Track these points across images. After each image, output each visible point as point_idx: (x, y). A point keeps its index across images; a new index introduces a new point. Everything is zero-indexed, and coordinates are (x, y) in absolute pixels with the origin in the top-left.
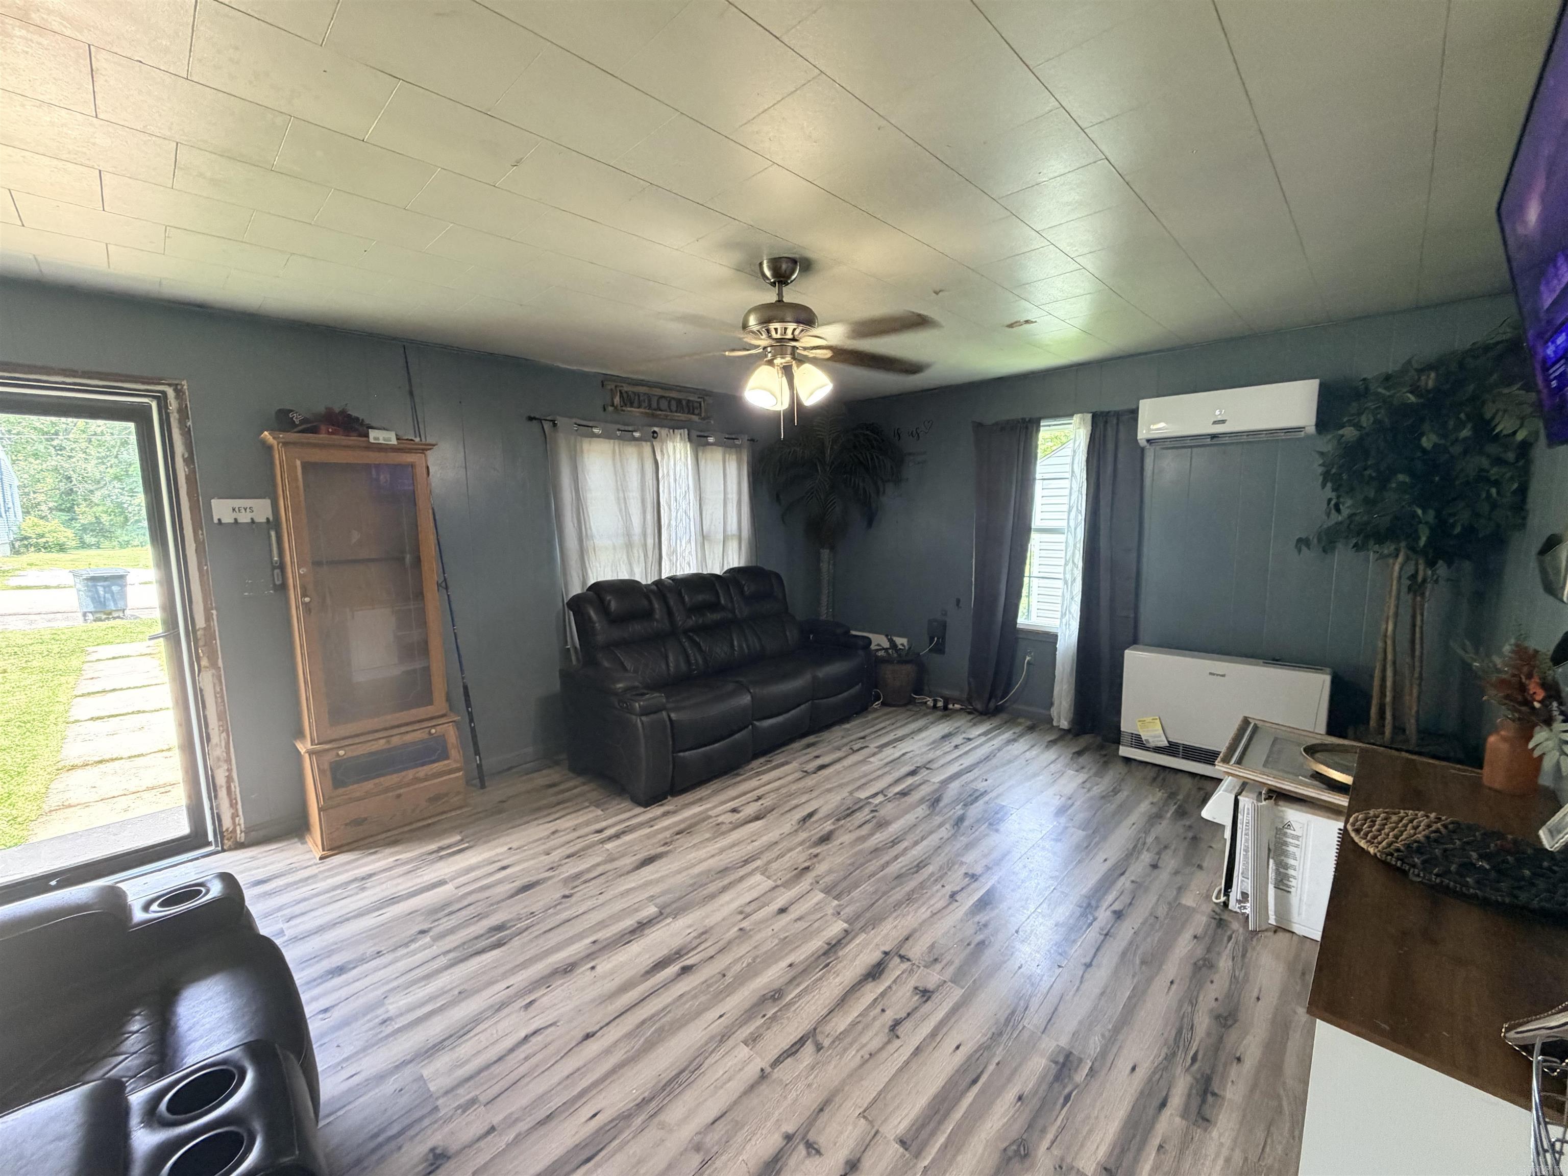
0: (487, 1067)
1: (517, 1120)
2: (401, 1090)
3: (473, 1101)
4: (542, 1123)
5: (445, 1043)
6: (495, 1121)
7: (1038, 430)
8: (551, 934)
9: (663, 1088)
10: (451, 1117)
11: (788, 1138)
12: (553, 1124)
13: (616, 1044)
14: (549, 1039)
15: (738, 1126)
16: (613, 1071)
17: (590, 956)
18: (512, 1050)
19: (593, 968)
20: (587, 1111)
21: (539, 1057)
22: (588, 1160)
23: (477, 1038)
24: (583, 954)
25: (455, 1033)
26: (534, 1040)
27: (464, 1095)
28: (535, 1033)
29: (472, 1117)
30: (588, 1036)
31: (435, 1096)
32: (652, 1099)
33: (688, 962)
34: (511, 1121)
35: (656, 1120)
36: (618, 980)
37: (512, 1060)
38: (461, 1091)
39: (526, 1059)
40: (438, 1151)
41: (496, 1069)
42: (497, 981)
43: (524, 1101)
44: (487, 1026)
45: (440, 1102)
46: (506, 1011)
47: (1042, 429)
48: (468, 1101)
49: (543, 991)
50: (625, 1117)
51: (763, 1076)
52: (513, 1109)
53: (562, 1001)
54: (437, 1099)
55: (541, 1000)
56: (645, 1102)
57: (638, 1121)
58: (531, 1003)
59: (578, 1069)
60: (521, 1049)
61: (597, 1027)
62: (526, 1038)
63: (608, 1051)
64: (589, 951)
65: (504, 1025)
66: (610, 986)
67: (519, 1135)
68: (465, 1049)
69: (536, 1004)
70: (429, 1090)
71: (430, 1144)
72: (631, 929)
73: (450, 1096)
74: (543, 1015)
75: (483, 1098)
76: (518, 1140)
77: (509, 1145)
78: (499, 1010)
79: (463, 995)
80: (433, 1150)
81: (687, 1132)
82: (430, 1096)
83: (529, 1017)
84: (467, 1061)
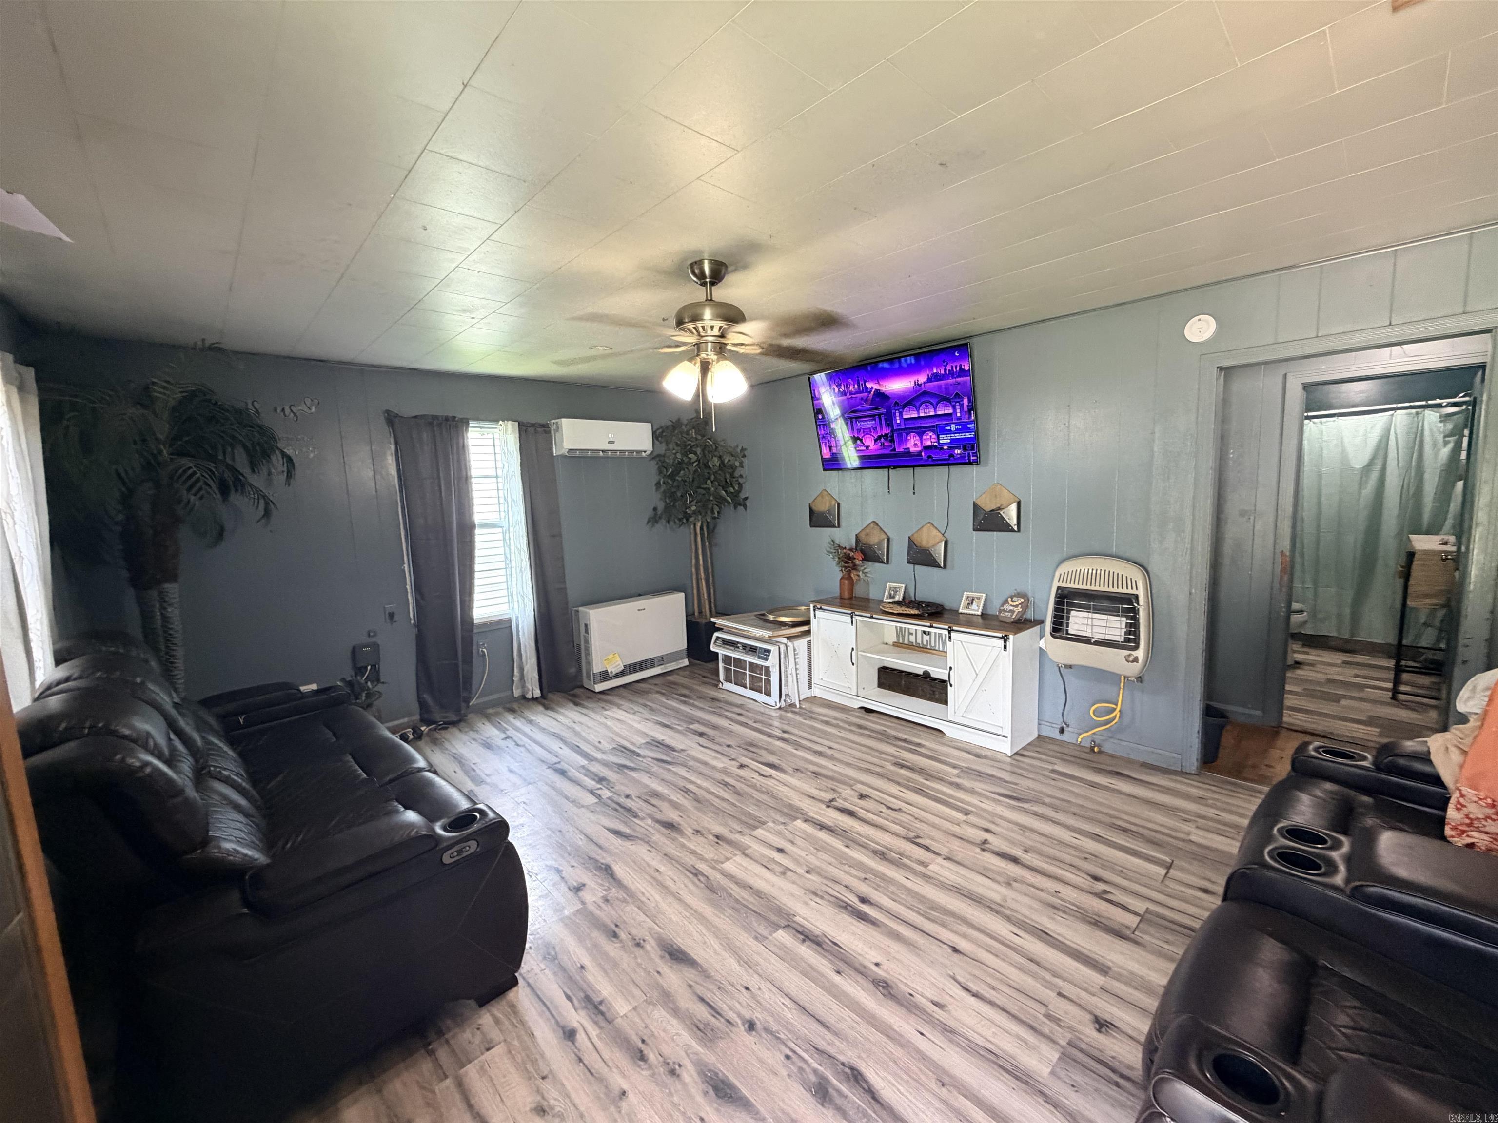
0: (1014, 1017)
1: (1046, 981)
2: (1073, 1086)
3: (1048, 1016)
4: (1038, 964)
5: (1009, 1068)
6: (1053, 995)
7: (467, 431)
8: (831, 1020)
9: (980, 902)
10: (1069, 1028)
11: (983, 850)
12: (1035, 957)
13: (955, 932)
14: (968, 976)
15: (986, 869)
16: (978, 929)
17: (861, 971)
18: (991, 1003)
19: (877, 964)
20: (1016, 939)
21: (989, 980)
22: (1046, 933)
23: (992, 1039)
24: (859, 978)
25: (995, 1063)
26: (974, 987)
27: (1048, 1027)
28: (967, 990)
29: (1061, 1013)
30: (955, 950)
31: (1062, 1050)
32: (989, 907)
33: (856, 900)
34: (1048, 985)
35: (1002, 903)
36: (888, 942)
37: (1000, 1000)
38: (1046, 1031)
39: (993, 988)
40: (1097, 1026)
41: (1014, 1009)
42: (918, 1051)
43: (1030, 980)
44: (975, 1035)
45: (1063, 1043)
46: (952, 1023)
47: (470, 429)
48: (1050, 1020)
49: (918, 999)
50: (1008, 919)
51: (947, 858)
52: (1039, 985)
53: (925, 979)
54: (1062, 1047)
55: (929, 996)
56: (992, 909)
57: (1008, 912)
58: (936, 1004)
59: (987, 950)
60: (987, 996)
61: (945, 946)
62: (975, 995)
63: (964, 936)
64: (852, 973)
65: (969, 1019)
66: (895, 947)
67: (1054, 976)
68: (1007, 1045)
69: (935, 999)
70: (1060, 1059)
71: (1095, 1034)
72: (815, 946)
73: (1054, 1038)
74: (946, 988)
75: (1043, 1010)
76: (1055, 975)
77: (1065, 980)
78: (953, 1032)
79: (946, 1080)
80: (1099, 1031)
81: (1004, 890)
82: (1065, 1057)
83: (952, 1000)
84: (1018, 1037)
